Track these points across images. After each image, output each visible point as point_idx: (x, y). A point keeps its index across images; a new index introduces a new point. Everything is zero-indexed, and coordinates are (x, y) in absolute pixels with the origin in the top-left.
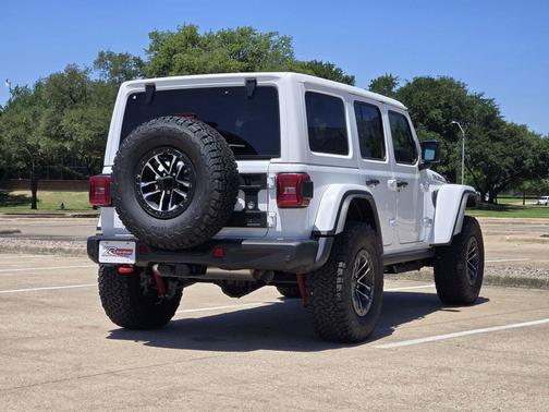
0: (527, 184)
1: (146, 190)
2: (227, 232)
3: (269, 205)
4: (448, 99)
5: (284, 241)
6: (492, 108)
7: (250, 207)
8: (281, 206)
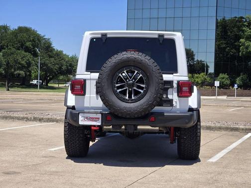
0: (61, 77)
1: (118, 88)
2: (157, 109)
3: (173, 96)
4: (34, 37)
5: (181, 113)
6: (49, 42)
7: (165, 97)
8: (179, 96)
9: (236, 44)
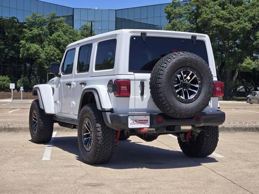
1: (176, 88)
9: (15, 45)
